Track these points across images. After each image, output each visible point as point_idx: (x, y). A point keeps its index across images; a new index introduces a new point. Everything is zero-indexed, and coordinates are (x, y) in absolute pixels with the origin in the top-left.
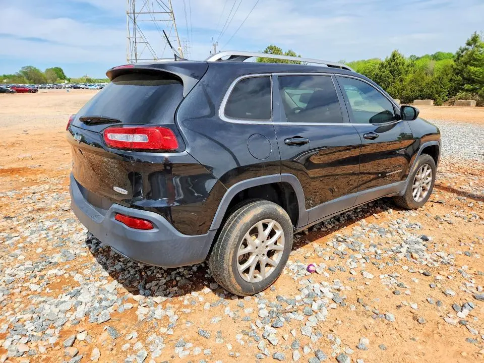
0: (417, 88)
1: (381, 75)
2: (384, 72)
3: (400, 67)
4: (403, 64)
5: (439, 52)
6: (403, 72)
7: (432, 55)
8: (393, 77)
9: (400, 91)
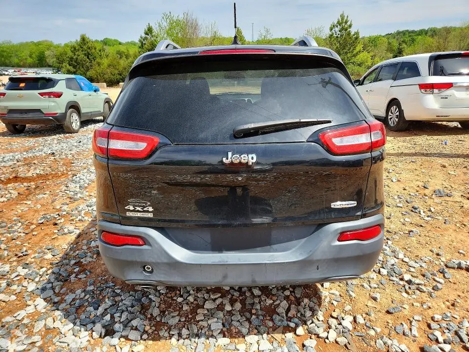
0: (117, 72)
1: (77, 59)
2: (79, 56)
3: (93, 51)
4: (95, 49)
5: (107, 38)
6: (97, 56)
7: (101, 41)
8: (89, 61)
9: (102, 75)
